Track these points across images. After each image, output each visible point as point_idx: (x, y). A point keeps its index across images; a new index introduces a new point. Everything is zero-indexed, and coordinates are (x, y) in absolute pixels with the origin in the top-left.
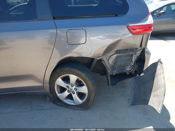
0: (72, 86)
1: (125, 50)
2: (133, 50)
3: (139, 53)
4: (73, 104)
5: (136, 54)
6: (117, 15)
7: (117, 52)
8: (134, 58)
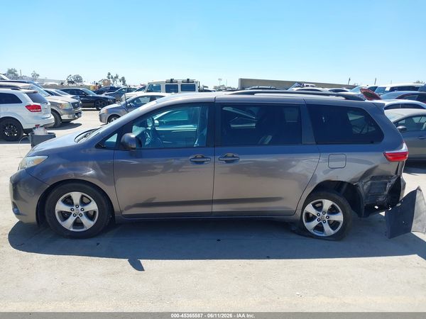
0: (324, 213)
1: (381, 177)
2: (388, 177)
3: (393, 181)
4: (324, 235)
5: (390, 182)
6: (372, 142)
7: (373, 178)
8: (389, 186)
